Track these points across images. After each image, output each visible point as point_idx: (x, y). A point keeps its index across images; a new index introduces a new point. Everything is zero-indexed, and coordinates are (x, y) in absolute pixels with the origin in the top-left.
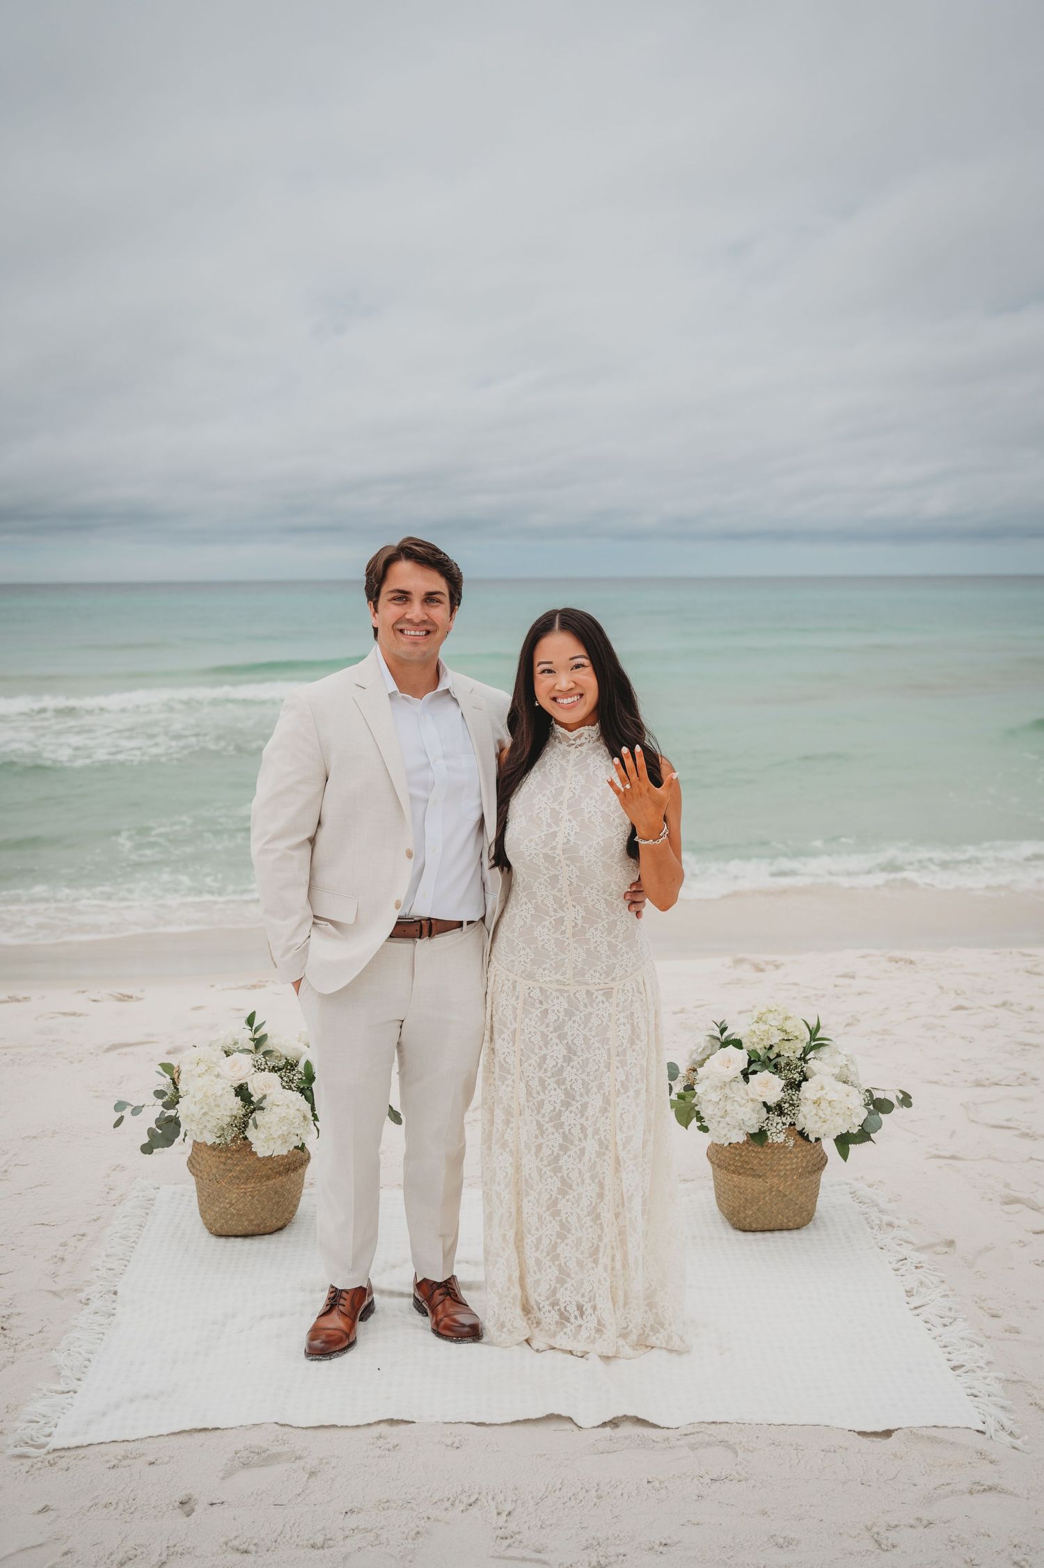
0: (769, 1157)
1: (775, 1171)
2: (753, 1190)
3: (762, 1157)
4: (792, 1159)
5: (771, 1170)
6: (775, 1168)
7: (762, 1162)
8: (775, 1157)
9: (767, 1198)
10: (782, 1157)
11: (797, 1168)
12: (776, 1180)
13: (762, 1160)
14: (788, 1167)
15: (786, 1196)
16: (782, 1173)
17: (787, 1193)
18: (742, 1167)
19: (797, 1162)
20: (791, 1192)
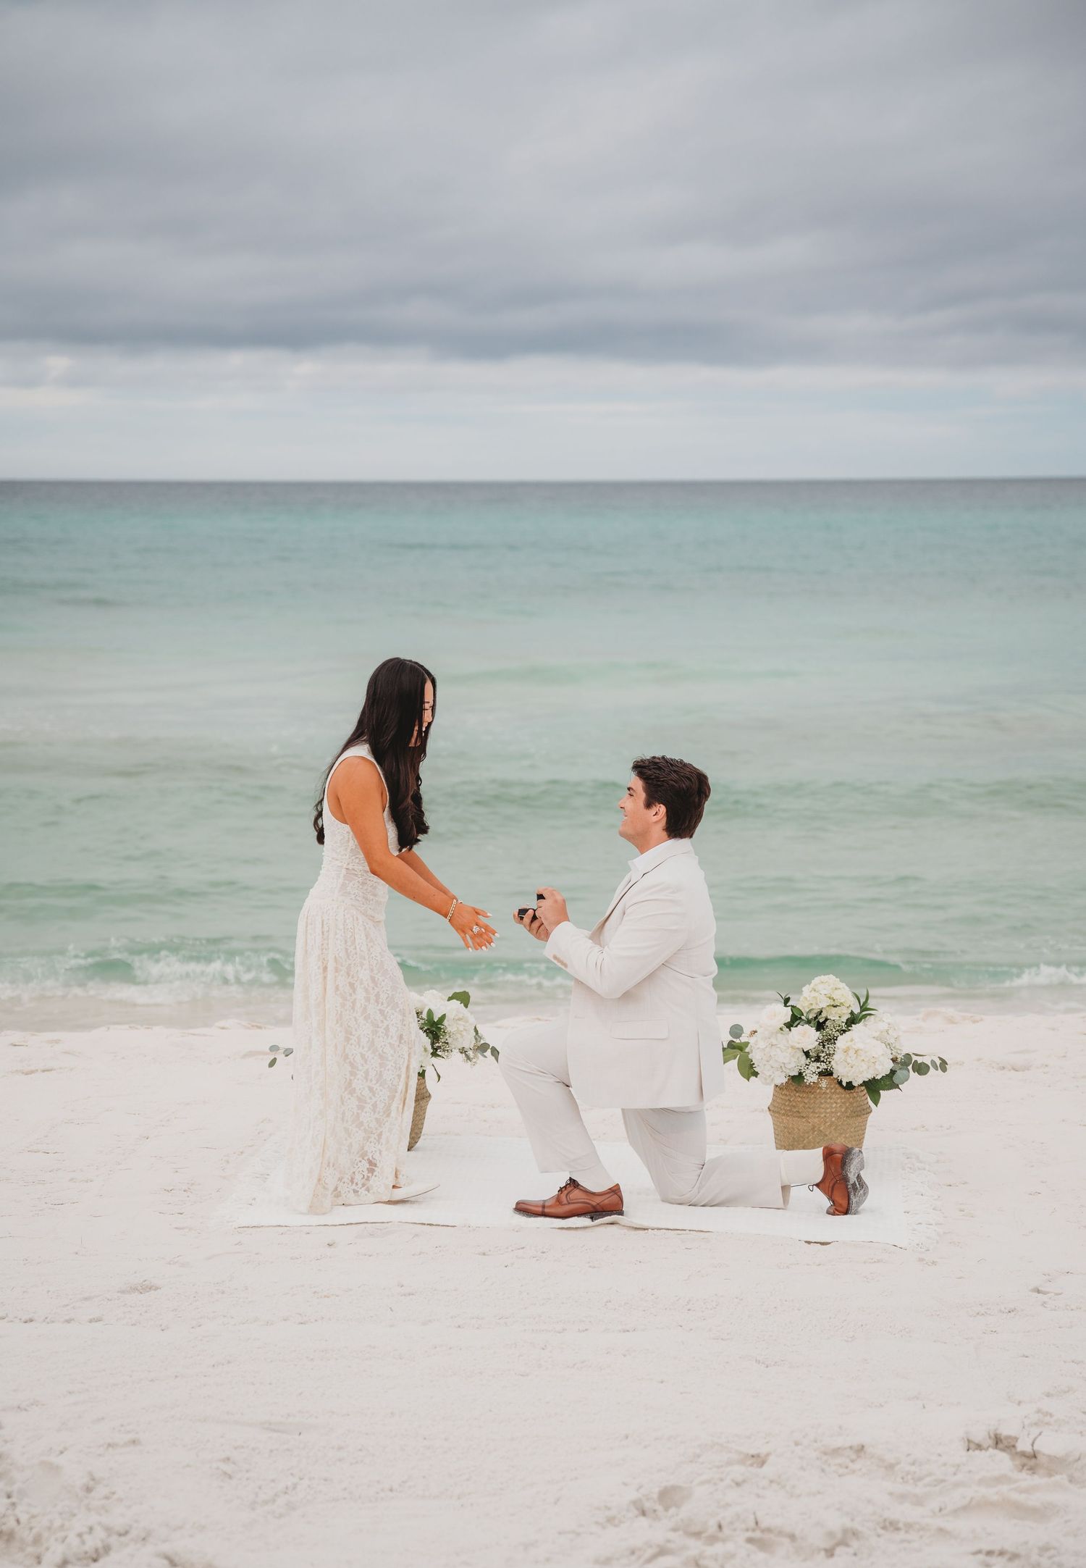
0: (812, 1101)
1: (816, 1113)
2: (799, 1130)
3: (806, 1101)
4: (832, 1104)
5: (813, 1112)
6: (817, 1111)
7: (807, 1106)
8: (818, 1101)
9: (811, 1137)
10: (823, 1101)
11: (836, 1112)
12: (816, 1120)
13: (806, 1104)
14: (828, 1111)
15: (826, 1136)
16: (822, 1116)
17: (827, 1133)
18: (790, 1111)
19: (836, 1107)
20: (830, 1132)
